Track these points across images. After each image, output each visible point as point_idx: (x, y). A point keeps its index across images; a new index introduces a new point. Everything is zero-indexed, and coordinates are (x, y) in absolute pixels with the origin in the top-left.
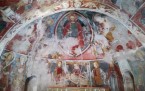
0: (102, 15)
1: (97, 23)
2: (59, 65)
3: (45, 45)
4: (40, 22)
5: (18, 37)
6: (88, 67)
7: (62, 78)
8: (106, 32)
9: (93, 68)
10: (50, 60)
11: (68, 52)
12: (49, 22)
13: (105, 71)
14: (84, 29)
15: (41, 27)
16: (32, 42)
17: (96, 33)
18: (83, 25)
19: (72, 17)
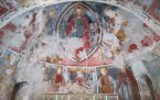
0: (114, 8)
1: (107, 19)
2: (59, 72)
3: (44, 44)
4: (41, 11)
5: (11, 27)
6: (95, 75)
7: (61, 88)
8: (117, 29)
9: (100, 75)
10: (48, 65)
11: (71, 56)
12: (51, 14)
13: (115, 78)
14: (92, 26)
15: (41, 19)
16: (28, 36)
17: (104, 32)
18: (90, 21)
19: (78, 10)
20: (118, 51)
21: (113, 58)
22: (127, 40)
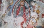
19: (22, 3)
20: (38, 18)
21: (37, 22)
22: (40, 13)
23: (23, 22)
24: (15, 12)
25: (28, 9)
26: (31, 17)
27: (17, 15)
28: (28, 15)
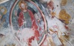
3: (2, 35)
23: (33, 38)
24: (16, 21)
25: (38, 13)
26: (47, 30)
27: (20, 26)
28: (42, 26)
